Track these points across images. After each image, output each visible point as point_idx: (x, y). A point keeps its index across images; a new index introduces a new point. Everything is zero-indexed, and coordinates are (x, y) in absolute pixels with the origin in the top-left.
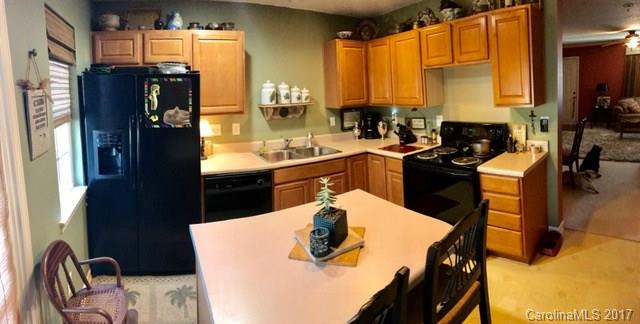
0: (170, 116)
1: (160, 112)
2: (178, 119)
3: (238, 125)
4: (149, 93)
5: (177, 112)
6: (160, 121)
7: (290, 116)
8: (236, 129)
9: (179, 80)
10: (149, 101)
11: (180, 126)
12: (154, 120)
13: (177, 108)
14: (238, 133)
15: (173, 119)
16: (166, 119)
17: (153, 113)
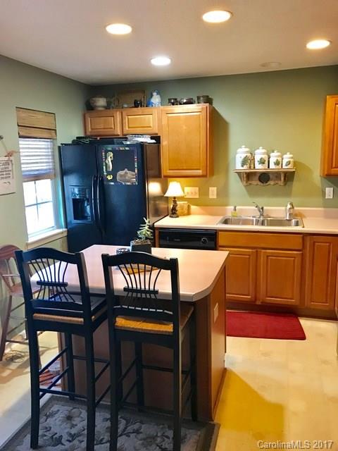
0: (121, 176)
1: (114, 173)
2: (127, 178)
3: (215, 189)
4: (106, 158)
5: (126, 173)
6: (114, 179)
7: (271, 183)
8: (213, 192)
9: (127, 149)
10: (106, 164)
11: (128, 184)
12: (109, 178)
13: (126, 170)
14: (215, 197)
15: (123, 178)
16: (118, 178)
17: (109, 173)
